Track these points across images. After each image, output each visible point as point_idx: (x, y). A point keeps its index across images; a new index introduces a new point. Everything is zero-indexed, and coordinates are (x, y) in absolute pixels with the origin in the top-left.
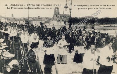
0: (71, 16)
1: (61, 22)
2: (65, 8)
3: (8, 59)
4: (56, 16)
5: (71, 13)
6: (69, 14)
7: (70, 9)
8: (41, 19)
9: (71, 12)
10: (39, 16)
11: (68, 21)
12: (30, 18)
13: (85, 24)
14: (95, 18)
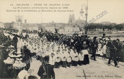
1: (76, 28)
4: (71, 22)
5: (87, 18)
6: (85, 19)
8: (55, 25)
10: (53, 22)
12: (43, 23)
13: (102, 30)
14: (113, 24)
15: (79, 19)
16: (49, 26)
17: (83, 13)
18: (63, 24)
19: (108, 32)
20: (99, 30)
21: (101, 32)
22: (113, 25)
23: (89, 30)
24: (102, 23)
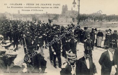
0: (79, 13)
1: (69, 19)
2: (73, 4)
3: (12, 56)
4: (64, 13)
5: (79, 9)
6: (78, 10)
8: (49, 15)
10: (47, 13)
11: (76, 18)
12: (37, 14)
13: (94, 21)
14: (103, 15)
15: (72, 10)
16: (42, 17)
17: (76, 4)
19: (99, 23)
20: (91, 21)
21: (92, 23)
23: (81, 21)
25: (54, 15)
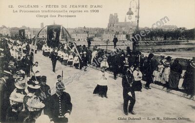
1: (121, 35)
2: (127, 14)
4: (112, 26)
7: (136, 17)
9: (138, 21)
13: (163, 39)
14: (181, 28)
16: (78, 32)
17: (133, 14)
18: (100, 29)
22: (182, 31)
24: (163, 28)
25: (97, 30)
